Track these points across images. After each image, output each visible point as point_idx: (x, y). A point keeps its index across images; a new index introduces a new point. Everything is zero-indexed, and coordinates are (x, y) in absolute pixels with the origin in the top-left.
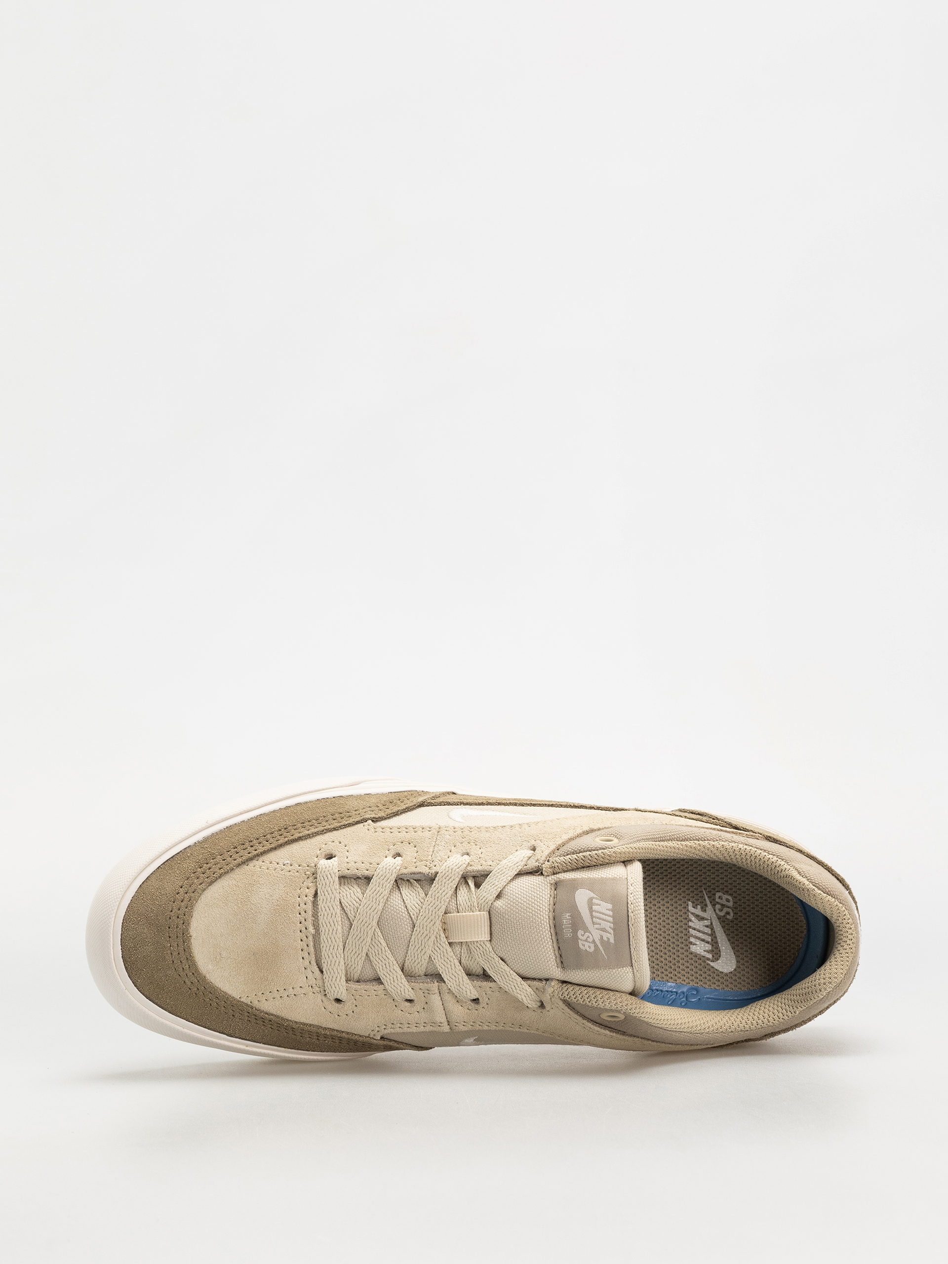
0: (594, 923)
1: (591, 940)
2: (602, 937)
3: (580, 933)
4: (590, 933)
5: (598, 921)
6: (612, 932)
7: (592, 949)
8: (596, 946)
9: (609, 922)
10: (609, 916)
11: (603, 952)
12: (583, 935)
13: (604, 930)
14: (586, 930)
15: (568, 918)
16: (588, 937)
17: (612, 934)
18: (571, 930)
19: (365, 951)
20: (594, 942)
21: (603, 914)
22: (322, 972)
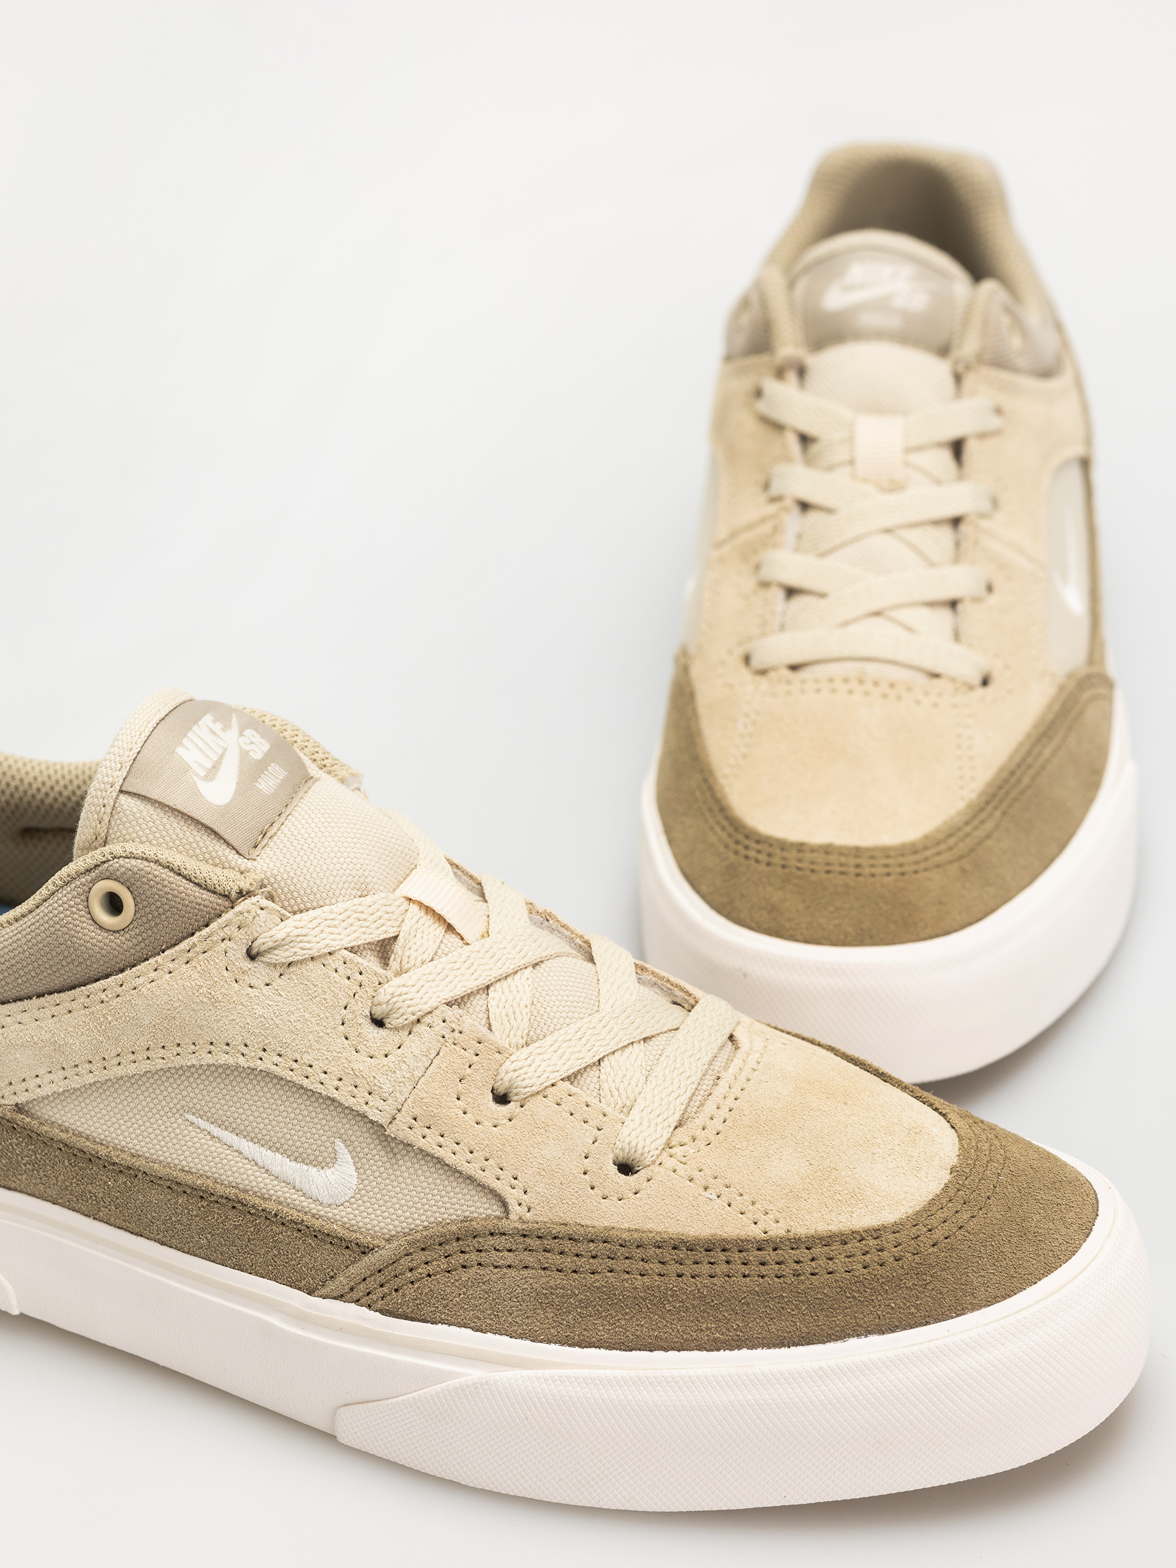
0: (225, 749)
1: (244, 739)
2: (223, 730)
3: (258, 756)
4: (239, 745)
5: (216, 747)
6: (201, 723)
7: (250, 732)
8: (241, 728)
9: (197, 734)
10: (191, 741)
11: (235, 719)
12: (254, 751)
13: (214, 734)
14: (242, 753)
16: (246, 745)
17: (203, 720)
20: (241, 735)
21: (199, 749)
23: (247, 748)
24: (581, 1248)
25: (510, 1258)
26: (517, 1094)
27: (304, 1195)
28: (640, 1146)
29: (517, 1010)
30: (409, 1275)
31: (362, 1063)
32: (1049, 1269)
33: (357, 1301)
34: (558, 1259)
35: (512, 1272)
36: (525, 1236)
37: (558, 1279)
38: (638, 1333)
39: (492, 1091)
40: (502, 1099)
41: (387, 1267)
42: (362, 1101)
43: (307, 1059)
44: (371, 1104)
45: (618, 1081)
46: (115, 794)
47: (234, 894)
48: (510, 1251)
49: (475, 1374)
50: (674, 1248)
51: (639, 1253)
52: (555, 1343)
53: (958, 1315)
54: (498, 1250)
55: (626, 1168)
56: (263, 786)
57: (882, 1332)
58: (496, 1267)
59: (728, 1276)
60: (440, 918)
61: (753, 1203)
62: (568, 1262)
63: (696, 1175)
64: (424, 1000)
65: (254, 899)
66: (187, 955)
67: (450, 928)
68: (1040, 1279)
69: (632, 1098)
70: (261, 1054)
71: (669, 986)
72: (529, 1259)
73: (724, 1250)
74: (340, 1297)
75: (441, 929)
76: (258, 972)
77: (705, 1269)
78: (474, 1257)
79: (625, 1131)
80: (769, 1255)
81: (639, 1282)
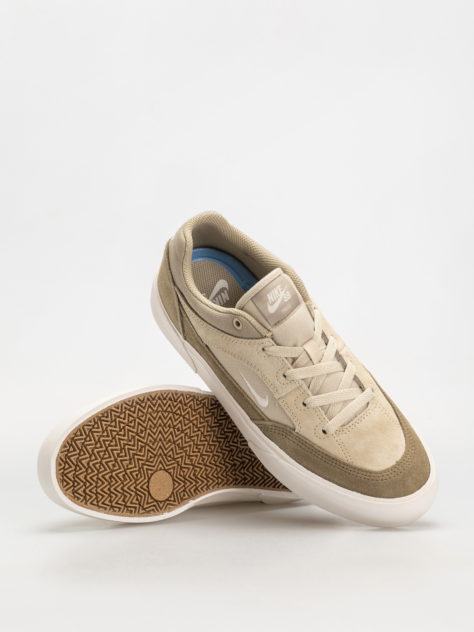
0: (279, 297)
1: (285, 294)
2: (281, 291)
3: (286, 301)
4: (283, 296)
5: (277, 296)
6: (277, 287)
7: (288, 292)
8: (286, 291)
9: (274, 291)
10: (272, 293)
11: (286, 287)
12: (286, 299)
13: (278, 292)
14: (283, 299)
15: (284, 310)
16: (285, 296)
17: (278, 287)
18: (287, 305)
19: (349, 390)
20: (285, 293)
21: (273, 296)
22: (368, 403)
23: (285, 297)
24: (307, 445)
25: (292, 439)
26: (307, 406)
27: (256, 401)
28: (329, 429)
29: (317, 385)
30: (271, 430)
31: (278, 384)
32: (405, 495)
33: (259, 427)
34: (301, 445)
35: (291, 442)
36: (296, 436)
37: (300, 449)
38: (311, 468)
39: (303, 402)
40: (304, 405)
41: (267, 425)
42: (274, 391)
43: (266, 376)
44: (276, 393)
45: (332, 410)
46: (249, 299)
47: (264, 336)
48: (292, 437)
49: (276, 456)
50: (326, 455)
51: (318, 453)
52: (294, 460)
53: (379, 498)
54: (290, 436)
55: (324, 432)
56: (283, 310)
57: (362, 494)
58: (288, 439)
59: (335, 466)
60: (309, 356)
61: (348, 453)
62: (303, 446)
63: (339, 441)
64: (296, 377)
65: (268, 339)
66: (249, 343)
67: (311, 359)
68: (401, 497)
69: (334, 416)
70: (258, 370)
71: (360, 383)
72: (296, 441)
73: (336, 461)
74: (256, 424)
75: (309, 359)
76: (263, 354)
77: (330, 463)
78: (285, 434)
79: (327, 424)
80: (345, 466)
81: (316, 458)
